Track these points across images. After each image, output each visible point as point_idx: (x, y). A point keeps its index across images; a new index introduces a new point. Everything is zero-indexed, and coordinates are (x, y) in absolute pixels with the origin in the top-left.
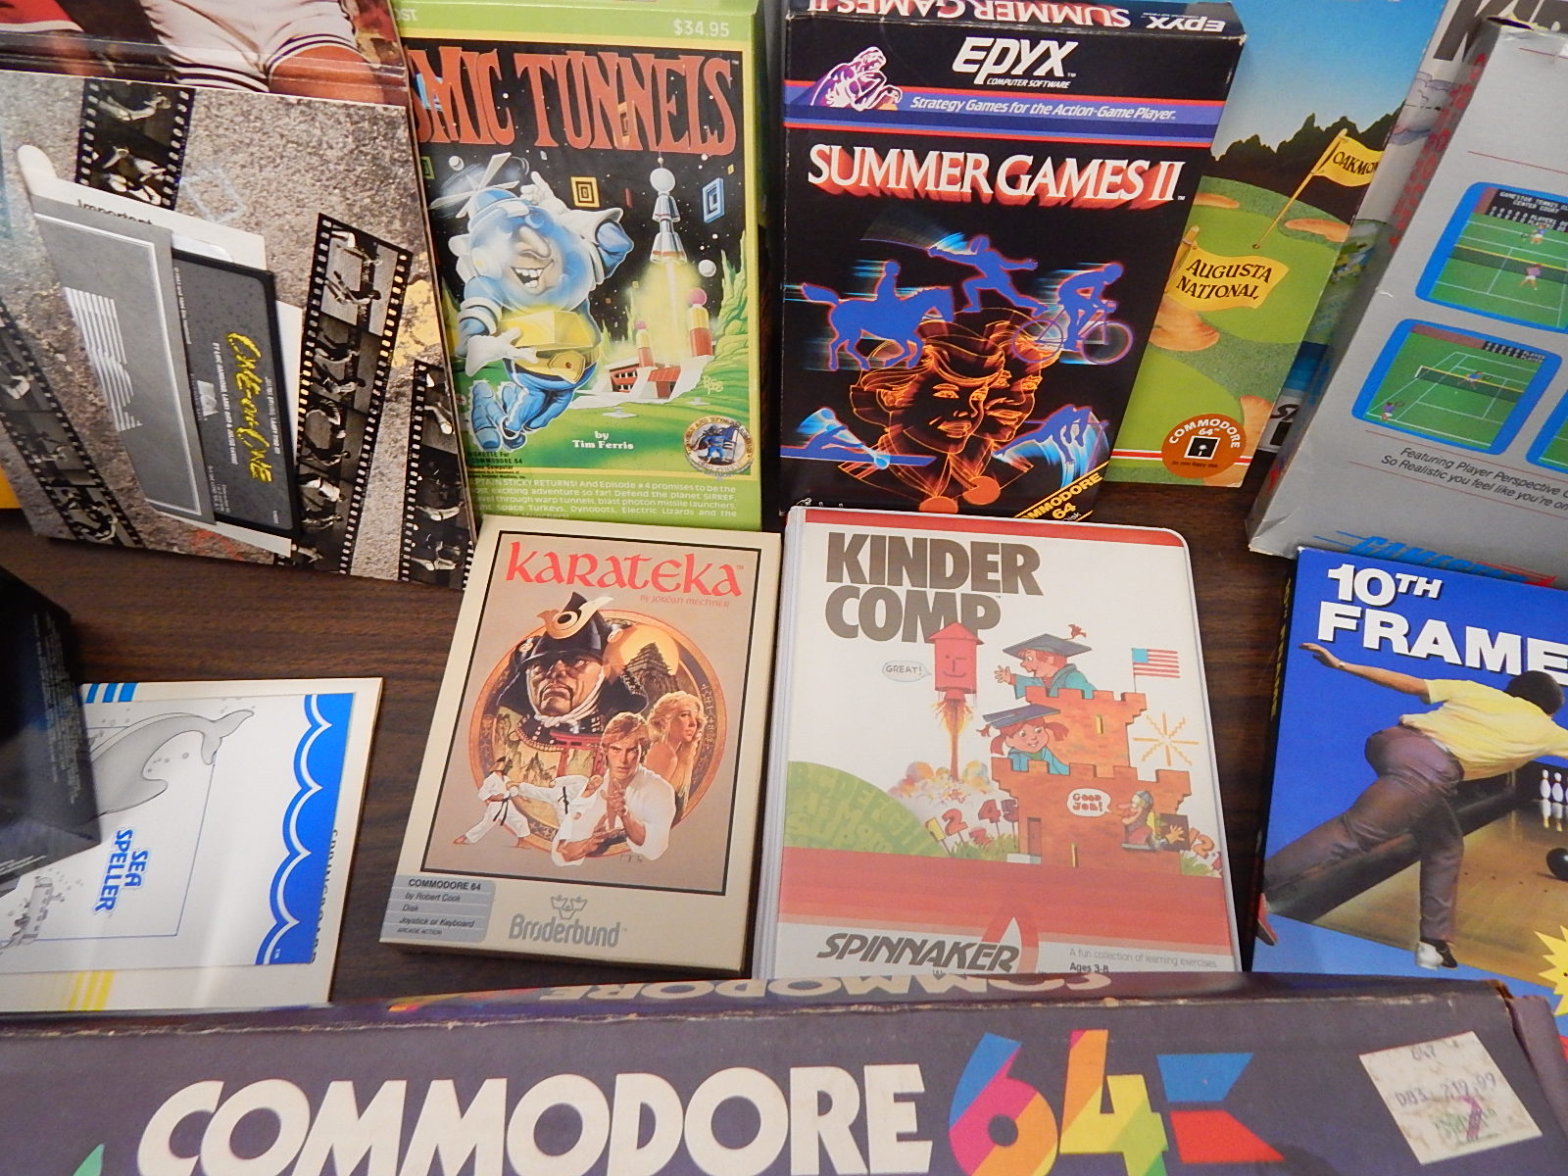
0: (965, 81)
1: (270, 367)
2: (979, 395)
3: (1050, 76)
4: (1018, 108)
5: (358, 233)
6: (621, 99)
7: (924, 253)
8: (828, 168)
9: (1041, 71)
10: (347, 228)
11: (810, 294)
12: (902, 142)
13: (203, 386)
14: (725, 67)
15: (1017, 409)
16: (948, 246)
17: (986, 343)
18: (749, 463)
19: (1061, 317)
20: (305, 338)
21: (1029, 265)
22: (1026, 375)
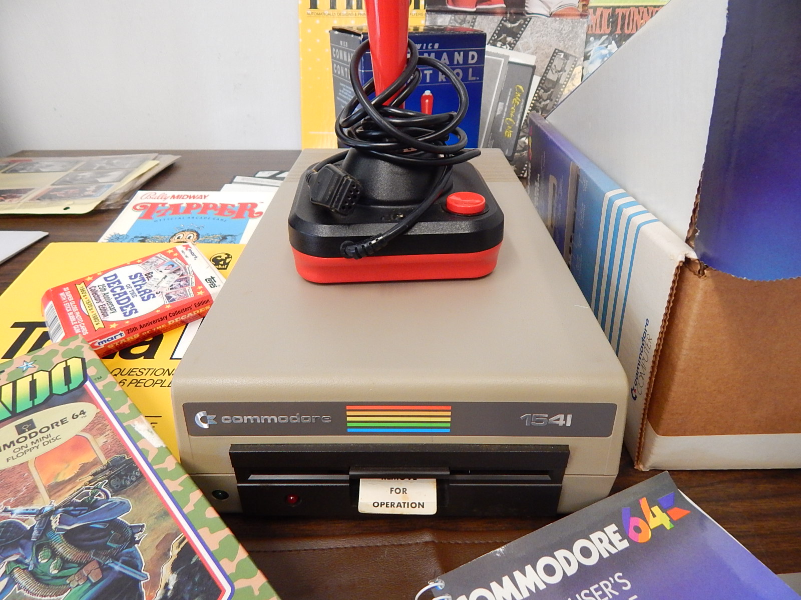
1: (525, 96)
5: (565, 53)
6: (642, 19)
10: (562, 52)
13: (501, 104)
20: (539, 86)
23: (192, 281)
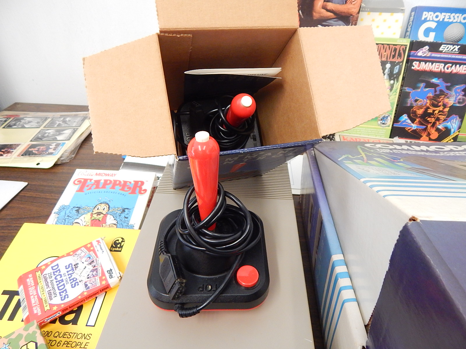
0: (441, 52)
2: (436, 112)
3: (455, 51)
4: (450, 56)
6: (385, 52)
7: (430, 82)
8: (416, 66)
9: (454, 50)
11: (407, 89)
12: (429, 61)
14: (404, 47)
15: (444, 115)
16: (435, 80)
17: (439, 100)
18: (390, 124)
19: (454, 96)
21: (449, 84)
22: (446, 108)
23: (100, 272)
